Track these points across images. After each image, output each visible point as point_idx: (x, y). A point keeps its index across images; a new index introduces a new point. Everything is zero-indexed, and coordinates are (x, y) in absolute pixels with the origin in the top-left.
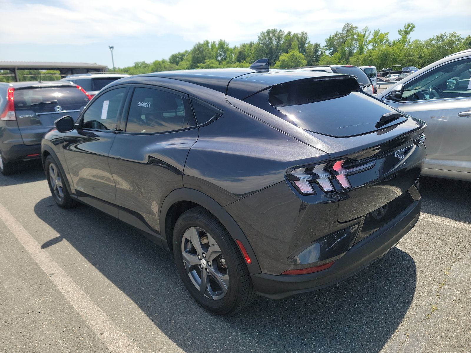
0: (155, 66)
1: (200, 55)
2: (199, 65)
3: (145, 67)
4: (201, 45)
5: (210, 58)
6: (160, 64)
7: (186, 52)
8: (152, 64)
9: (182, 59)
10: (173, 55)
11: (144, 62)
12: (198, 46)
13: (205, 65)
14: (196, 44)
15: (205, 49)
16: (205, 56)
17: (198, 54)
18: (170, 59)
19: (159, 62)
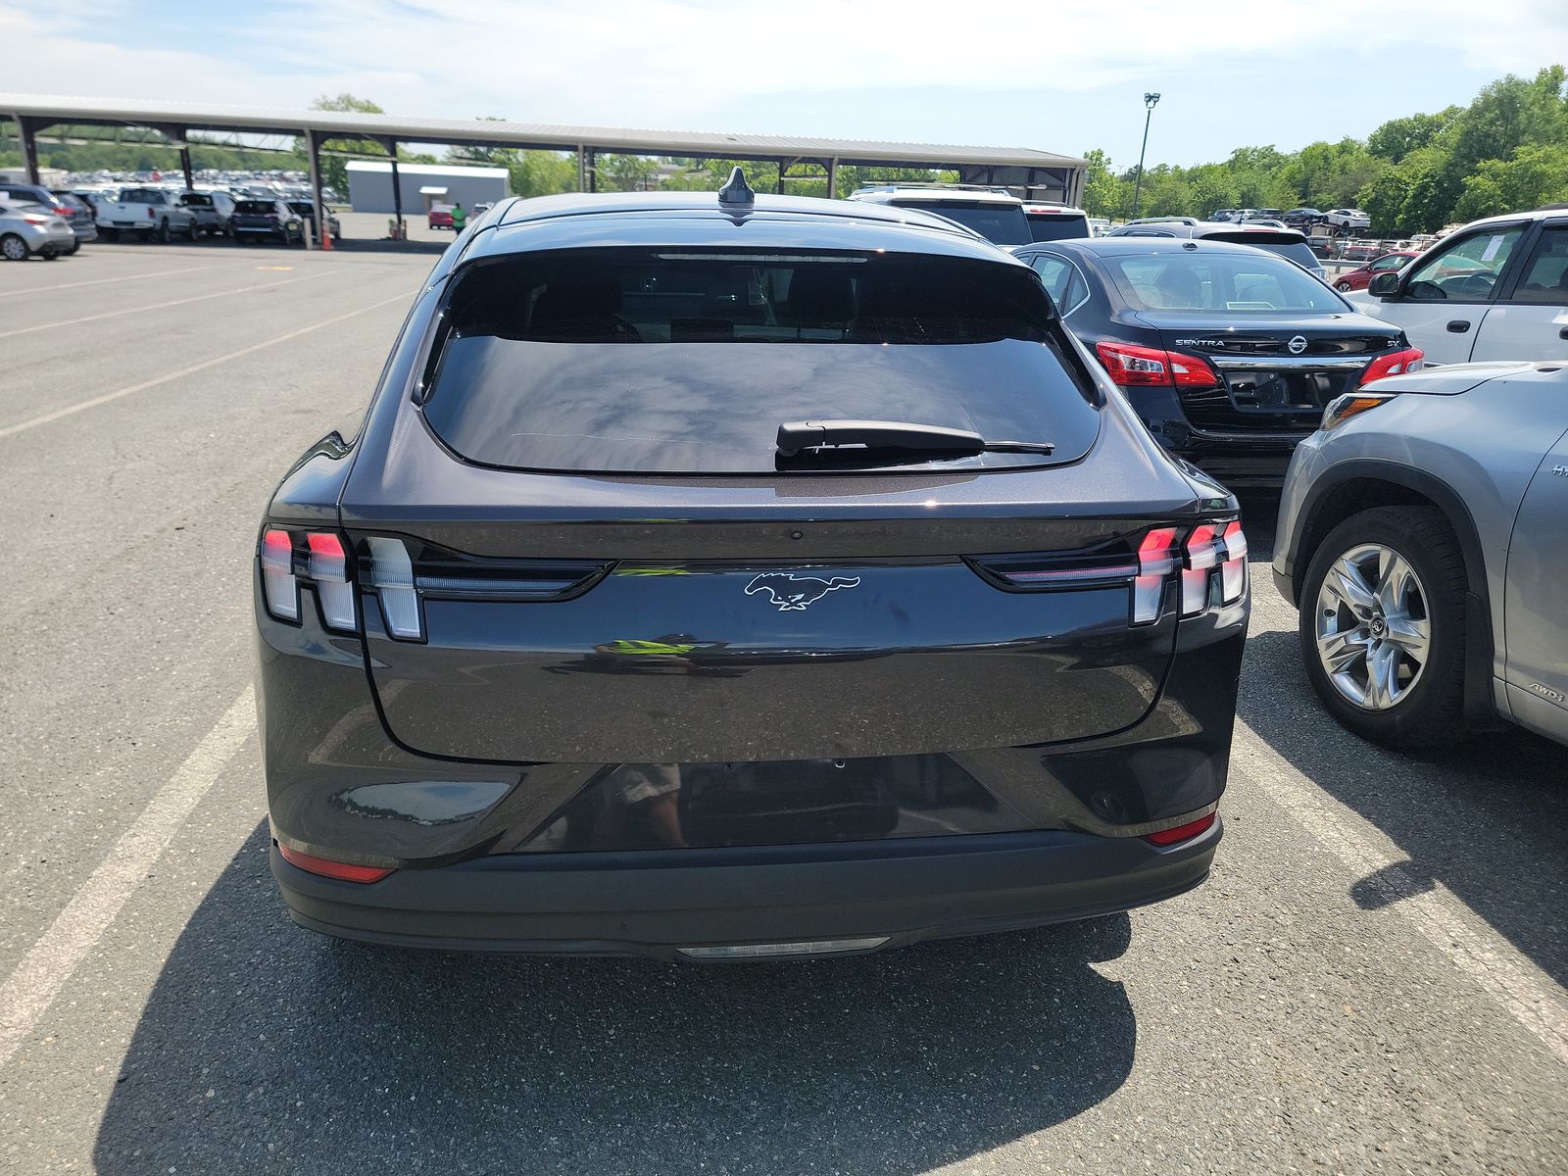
0: (1306, 164)
1: (1499, 128)
2: (1481, 164)
3: (1268, 167)
4: (1518, 84)
5: (1542, 138)
6: (1326, 159)
7: (1451, 112)
8: (1298, 157)
9: (1424, 140)
10: (1391, 125)
11: (1271, 148)
12: (1499, 91)
13: (1511, 168)
14: (1497, 83)
15: (1532, 104)
16: (1524, 132)
17: (1492, 123)
18: (1373, 140)
19: (1326, 148)
